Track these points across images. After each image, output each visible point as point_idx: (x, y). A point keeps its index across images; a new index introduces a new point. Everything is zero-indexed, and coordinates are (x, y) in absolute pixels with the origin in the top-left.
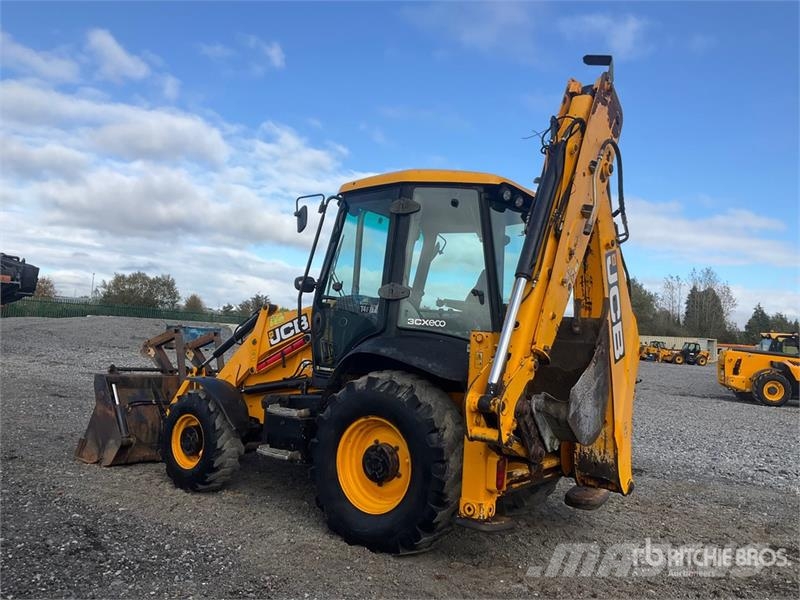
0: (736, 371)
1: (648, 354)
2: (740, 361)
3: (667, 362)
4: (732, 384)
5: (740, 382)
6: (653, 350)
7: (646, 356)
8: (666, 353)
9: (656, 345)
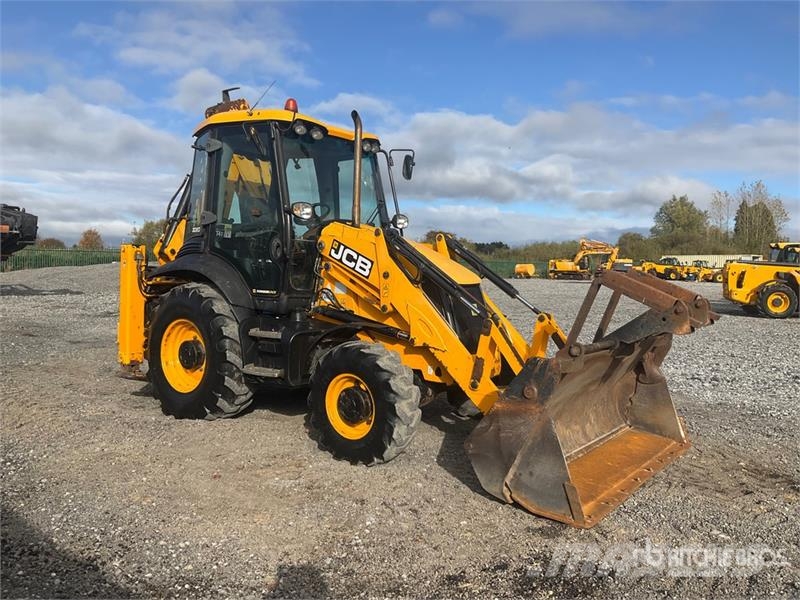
0: (739, 285)
1: (688, 273)
2: (743, 273)
3: (708, 281)
4: (735, 297)
5: (742, 295)
6: (693, 270)
7: (685, 276)
8: (707, 272)
9: (698, 264)
